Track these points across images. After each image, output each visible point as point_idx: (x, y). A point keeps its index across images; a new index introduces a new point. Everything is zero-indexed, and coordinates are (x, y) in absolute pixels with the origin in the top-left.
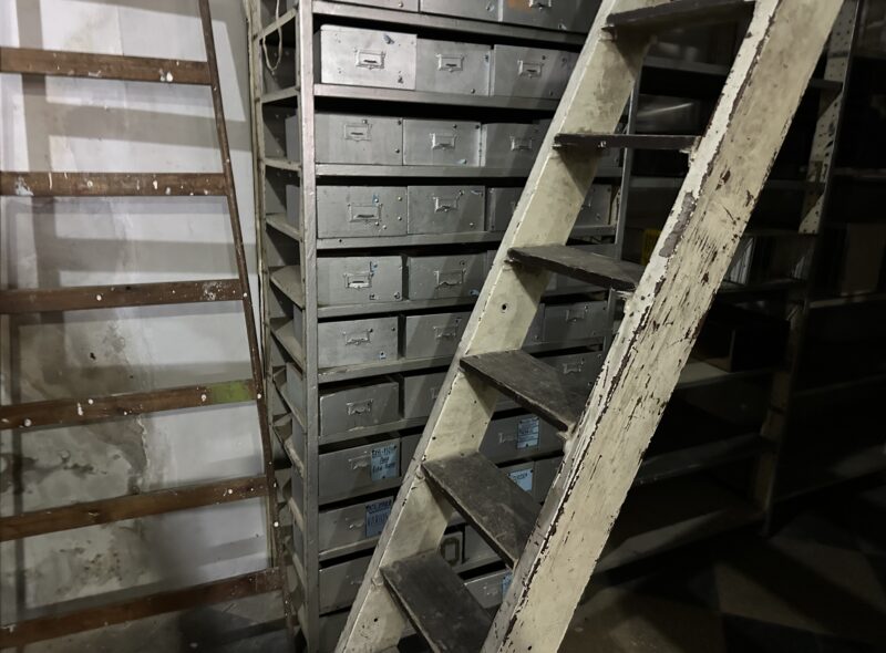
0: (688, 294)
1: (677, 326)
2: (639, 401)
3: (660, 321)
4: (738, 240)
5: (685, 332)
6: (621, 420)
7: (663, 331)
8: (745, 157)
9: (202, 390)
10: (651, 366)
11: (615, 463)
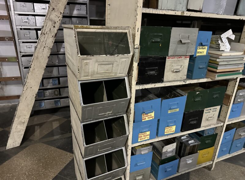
0: (50, 29)
1: (50, 35)
2: (44, 47)
3: (45, 33)
4: (61, 21)
5: (52, 36)
6: (41, 50)
7: (47, 35)
8: (57, 6)
9: (6, 58)
10: (45, 41)
11: (42, 58)
